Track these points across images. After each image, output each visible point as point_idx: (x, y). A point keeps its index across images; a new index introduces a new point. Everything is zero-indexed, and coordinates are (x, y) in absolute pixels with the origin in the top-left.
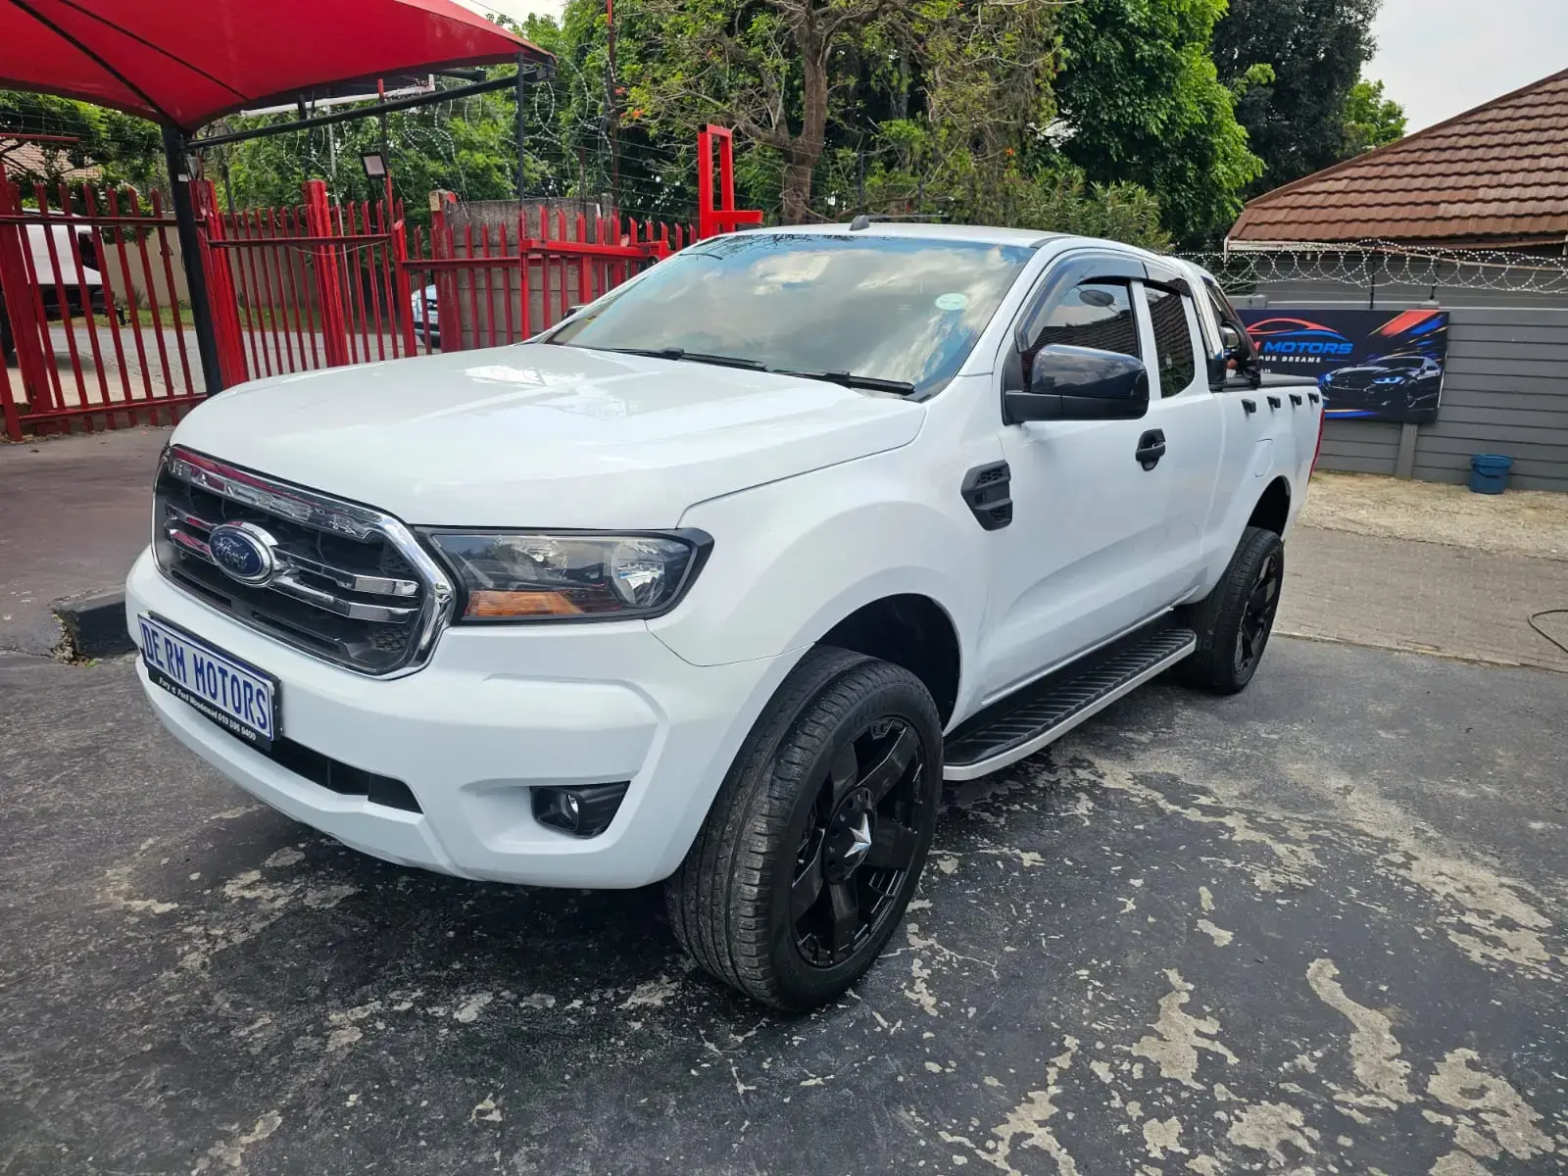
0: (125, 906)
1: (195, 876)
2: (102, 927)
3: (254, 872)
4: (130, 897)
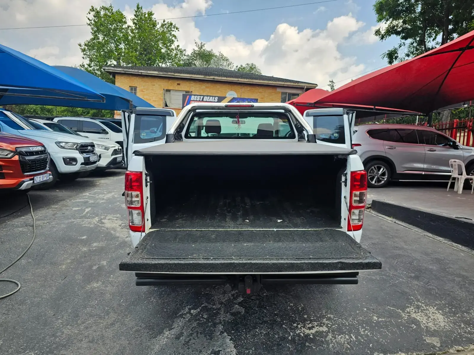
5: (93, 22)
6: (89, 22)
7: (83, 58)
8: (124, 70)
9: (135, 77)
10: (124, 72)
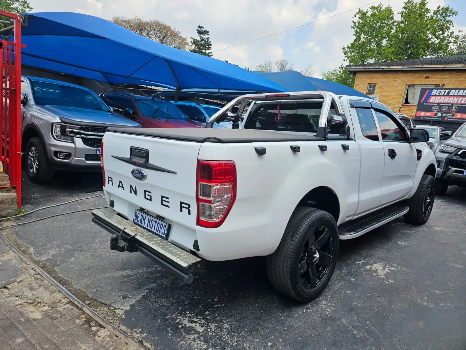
5: (357, 24)
6: (353, 25)
7: (344, 60)
8: (365, 68)
9: (376, 74)
10: (364, 70)
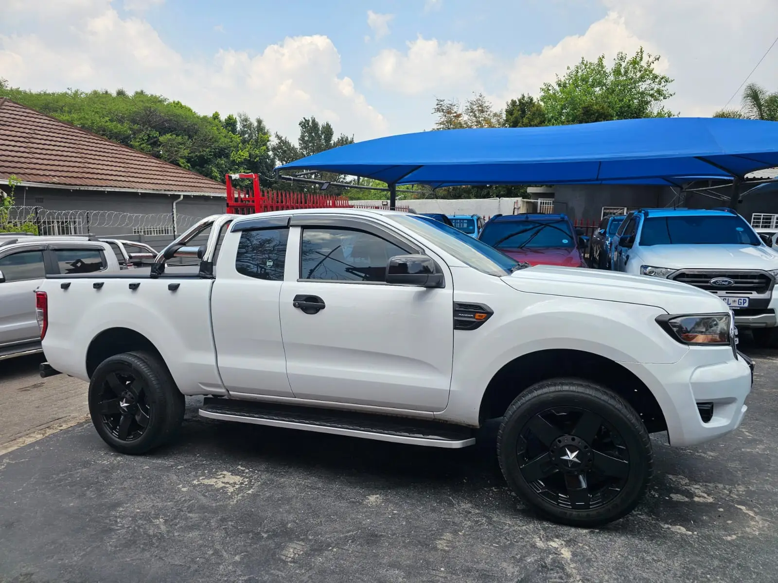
0: (756, 516)
1: (721, 510)
2: (770, 514)
3: (696, 500)
4: (753, 518)
